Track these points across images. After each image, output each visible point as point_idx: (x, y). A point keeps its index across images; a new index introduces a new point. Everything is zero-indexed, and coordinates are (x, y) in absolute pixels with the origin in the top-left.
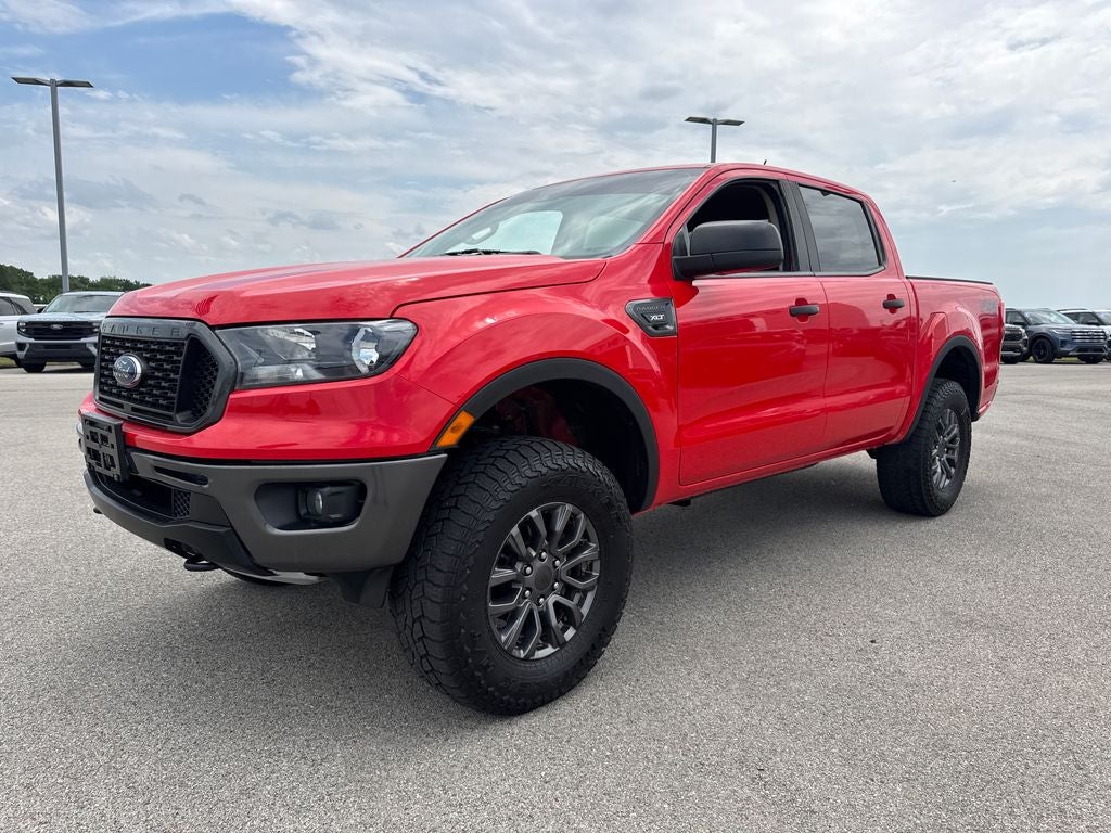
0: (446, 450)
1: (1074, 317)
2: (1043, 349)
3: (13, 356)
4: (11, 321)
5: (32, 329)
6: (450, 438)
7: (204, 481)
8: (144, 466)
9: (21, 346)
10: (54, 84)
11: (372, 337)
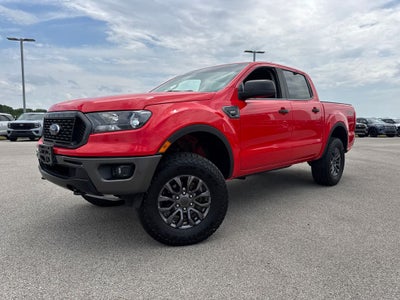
0: (161, 154)
1: (384, 120)
2: (373, 132)
3: (6, 136)
4: (5, 123)
5: (13, 126)
6: (163, 150)
7: (81, 164)
8: (60, 160)
9: (9, 132)
11: (137, 116)
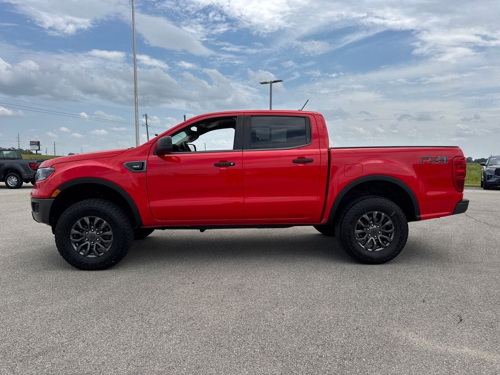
10: (271, 83)
